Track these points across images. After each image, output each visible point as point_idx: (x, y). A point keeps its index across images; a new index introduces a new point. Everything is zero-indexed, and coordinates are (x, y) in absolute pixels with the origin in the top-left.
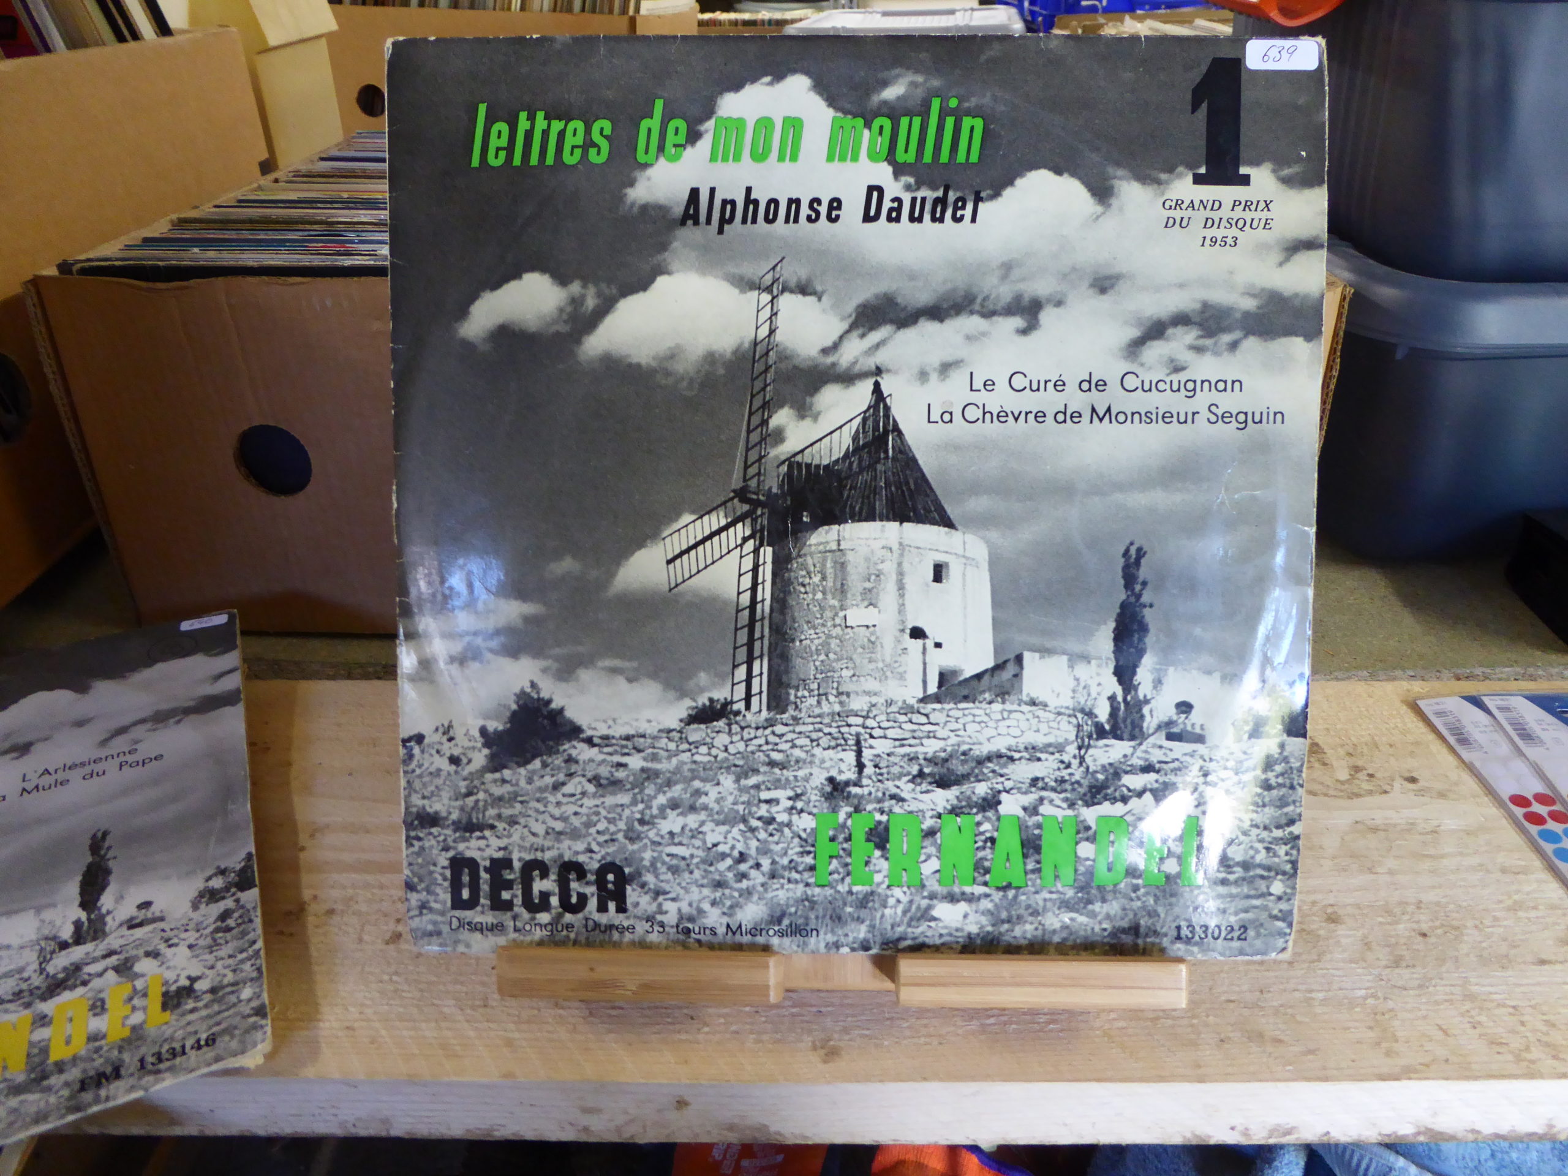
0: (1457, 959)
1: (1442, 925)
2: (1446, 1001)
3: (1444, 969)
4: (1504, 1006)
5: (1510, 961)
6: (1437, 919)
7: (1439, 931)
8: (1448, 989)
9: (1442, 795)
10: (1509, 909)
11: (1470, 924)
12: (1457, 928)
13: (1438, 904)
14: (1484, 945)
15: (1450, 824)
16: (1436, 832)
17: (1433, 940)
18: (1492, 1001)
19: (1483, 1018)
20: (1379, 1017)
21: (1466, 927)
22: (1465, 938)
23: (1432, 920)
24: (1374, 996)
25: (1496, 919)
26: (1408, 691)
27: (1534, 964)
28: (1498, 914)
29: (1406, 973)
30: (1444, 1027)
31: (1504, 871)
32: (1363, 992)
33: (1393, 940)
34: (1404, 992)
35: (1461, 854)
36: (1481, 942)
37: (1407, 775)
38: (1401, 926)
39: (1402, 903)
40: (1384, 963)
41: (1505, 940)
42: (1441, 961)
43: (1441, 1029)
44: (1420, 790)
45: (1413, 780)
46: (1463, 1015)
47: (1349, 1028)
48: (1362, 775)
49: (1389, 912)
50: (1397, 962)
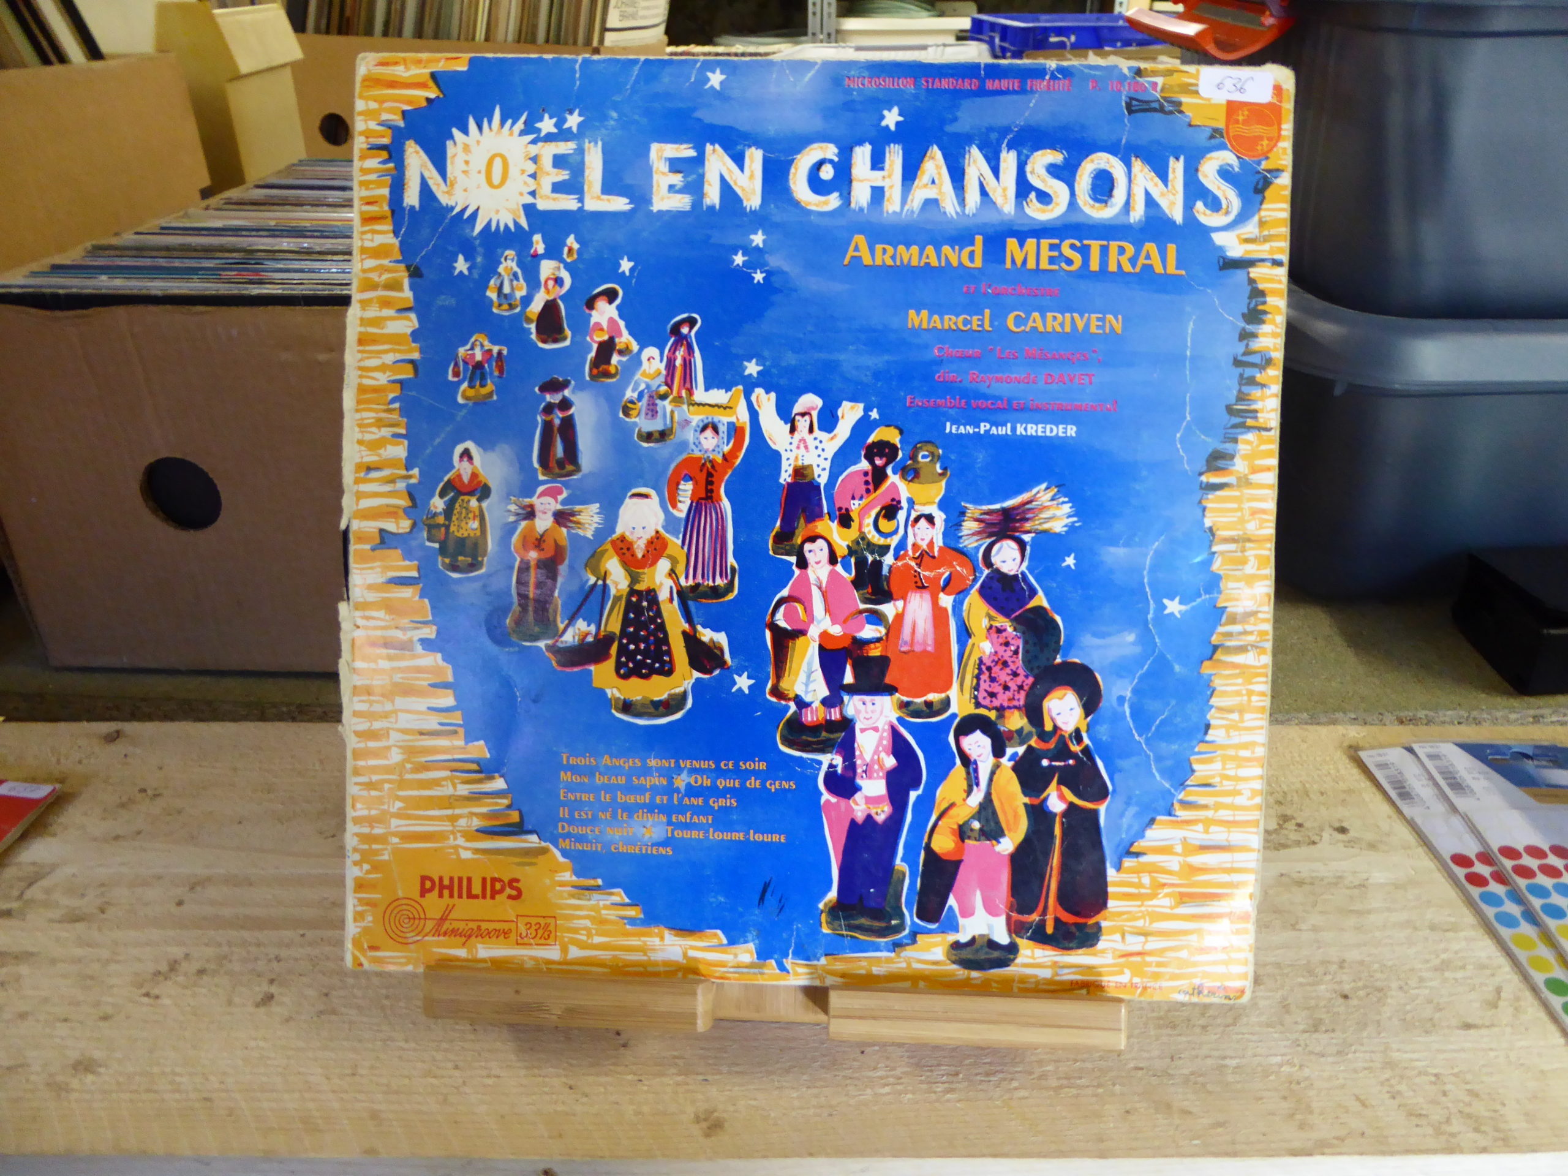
0: (1378, 1022)
1: (1365, 987)
2: (1366, 1069)
3: (1365, 1034)
4: (1426, 1074)
5: (1434, 1026)
6: (1360, 979)
7: (1361, 993)
8: (1367, 1056)
9: (1372, 846)
10: (1436, 969)
11: (1394, 985)
12: (1380, 990)
13: (1361, 963)
14: (1408, 1007)
15: (1379, 877)
16: (1364, 886)
17: (1354, 1002)
18: (1414, 1068)
19: (1403, 1087)
20: (1293, 1086)
21: (1390, 989)
22: (1389, 1000)
23: (1354, 981)
24: (1290, 1063)
25: (1421, 980)
26: (1344, 735)
27: (1458, 1028)
28: (1424, 974)
29: (1324, 1038)
30: (1362, 1097)
31: (1433, 928)
32: (1279, 1059)
33: (1313, 1003)
34: (1322, 1059)
35: (1389, 910)
36: (1405, 1005)
37: (1337, 825)
38: (1323, 987)
39: (1325, 962)
40: (1301, 1027)
41: (1430, 1002)
42: (1363, 1025)
43: (1358, 1099)
44: (1349, 841)
45: (1343, 830)
46: (1382, 1084)
47: (1261, 1099)
48: (1291, 826)
49: (1311, 972)
50: (1315, 1027)
